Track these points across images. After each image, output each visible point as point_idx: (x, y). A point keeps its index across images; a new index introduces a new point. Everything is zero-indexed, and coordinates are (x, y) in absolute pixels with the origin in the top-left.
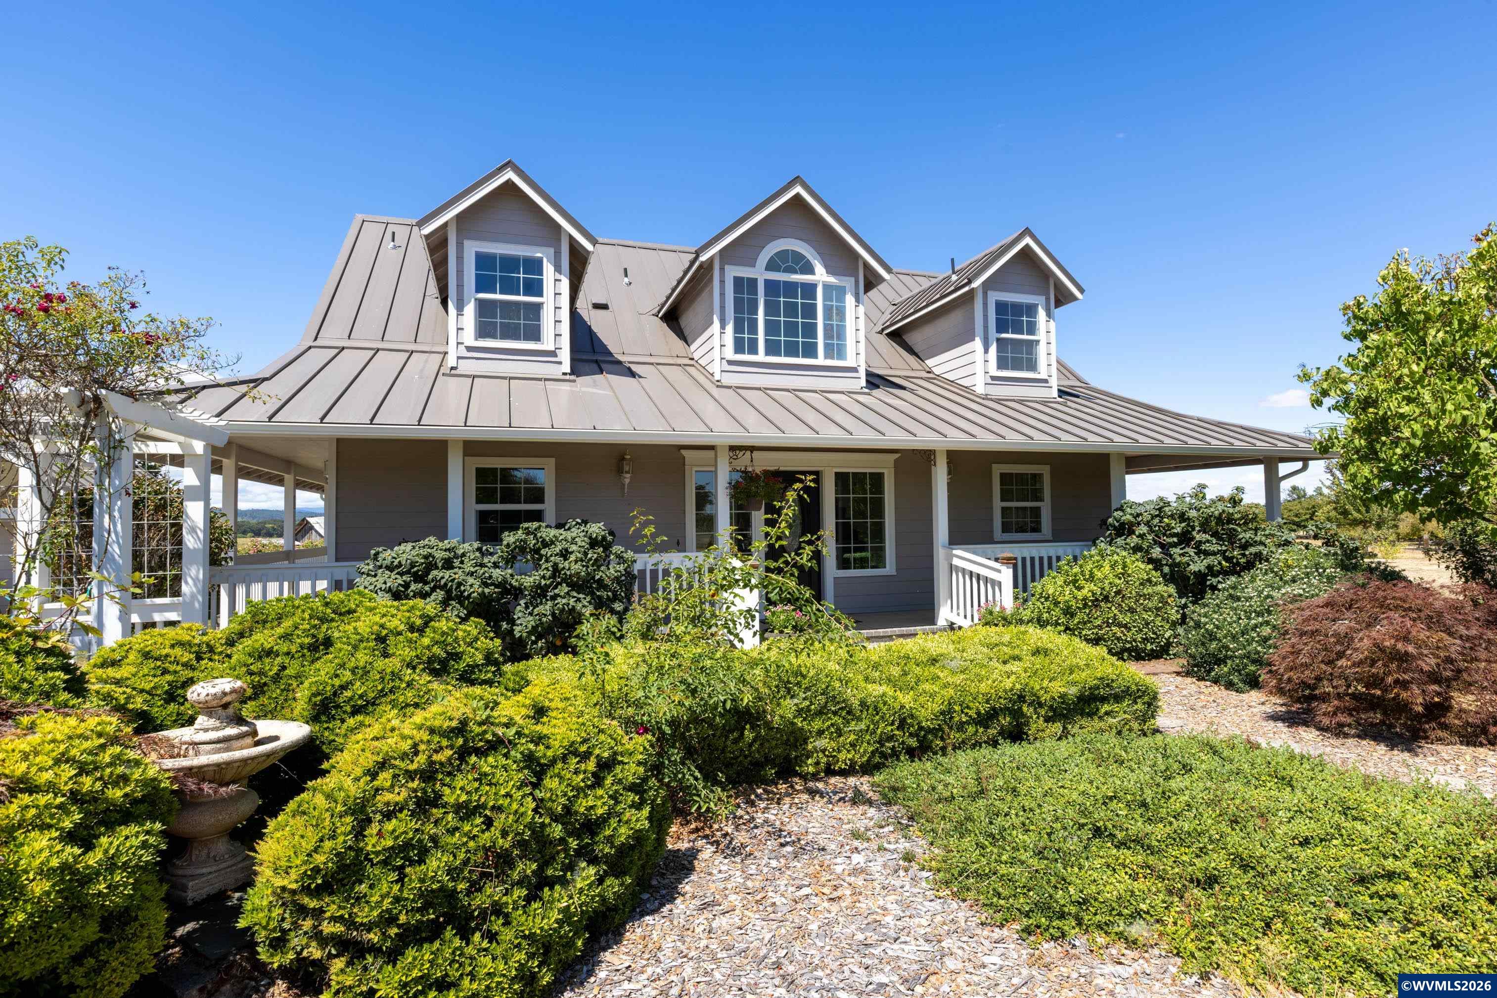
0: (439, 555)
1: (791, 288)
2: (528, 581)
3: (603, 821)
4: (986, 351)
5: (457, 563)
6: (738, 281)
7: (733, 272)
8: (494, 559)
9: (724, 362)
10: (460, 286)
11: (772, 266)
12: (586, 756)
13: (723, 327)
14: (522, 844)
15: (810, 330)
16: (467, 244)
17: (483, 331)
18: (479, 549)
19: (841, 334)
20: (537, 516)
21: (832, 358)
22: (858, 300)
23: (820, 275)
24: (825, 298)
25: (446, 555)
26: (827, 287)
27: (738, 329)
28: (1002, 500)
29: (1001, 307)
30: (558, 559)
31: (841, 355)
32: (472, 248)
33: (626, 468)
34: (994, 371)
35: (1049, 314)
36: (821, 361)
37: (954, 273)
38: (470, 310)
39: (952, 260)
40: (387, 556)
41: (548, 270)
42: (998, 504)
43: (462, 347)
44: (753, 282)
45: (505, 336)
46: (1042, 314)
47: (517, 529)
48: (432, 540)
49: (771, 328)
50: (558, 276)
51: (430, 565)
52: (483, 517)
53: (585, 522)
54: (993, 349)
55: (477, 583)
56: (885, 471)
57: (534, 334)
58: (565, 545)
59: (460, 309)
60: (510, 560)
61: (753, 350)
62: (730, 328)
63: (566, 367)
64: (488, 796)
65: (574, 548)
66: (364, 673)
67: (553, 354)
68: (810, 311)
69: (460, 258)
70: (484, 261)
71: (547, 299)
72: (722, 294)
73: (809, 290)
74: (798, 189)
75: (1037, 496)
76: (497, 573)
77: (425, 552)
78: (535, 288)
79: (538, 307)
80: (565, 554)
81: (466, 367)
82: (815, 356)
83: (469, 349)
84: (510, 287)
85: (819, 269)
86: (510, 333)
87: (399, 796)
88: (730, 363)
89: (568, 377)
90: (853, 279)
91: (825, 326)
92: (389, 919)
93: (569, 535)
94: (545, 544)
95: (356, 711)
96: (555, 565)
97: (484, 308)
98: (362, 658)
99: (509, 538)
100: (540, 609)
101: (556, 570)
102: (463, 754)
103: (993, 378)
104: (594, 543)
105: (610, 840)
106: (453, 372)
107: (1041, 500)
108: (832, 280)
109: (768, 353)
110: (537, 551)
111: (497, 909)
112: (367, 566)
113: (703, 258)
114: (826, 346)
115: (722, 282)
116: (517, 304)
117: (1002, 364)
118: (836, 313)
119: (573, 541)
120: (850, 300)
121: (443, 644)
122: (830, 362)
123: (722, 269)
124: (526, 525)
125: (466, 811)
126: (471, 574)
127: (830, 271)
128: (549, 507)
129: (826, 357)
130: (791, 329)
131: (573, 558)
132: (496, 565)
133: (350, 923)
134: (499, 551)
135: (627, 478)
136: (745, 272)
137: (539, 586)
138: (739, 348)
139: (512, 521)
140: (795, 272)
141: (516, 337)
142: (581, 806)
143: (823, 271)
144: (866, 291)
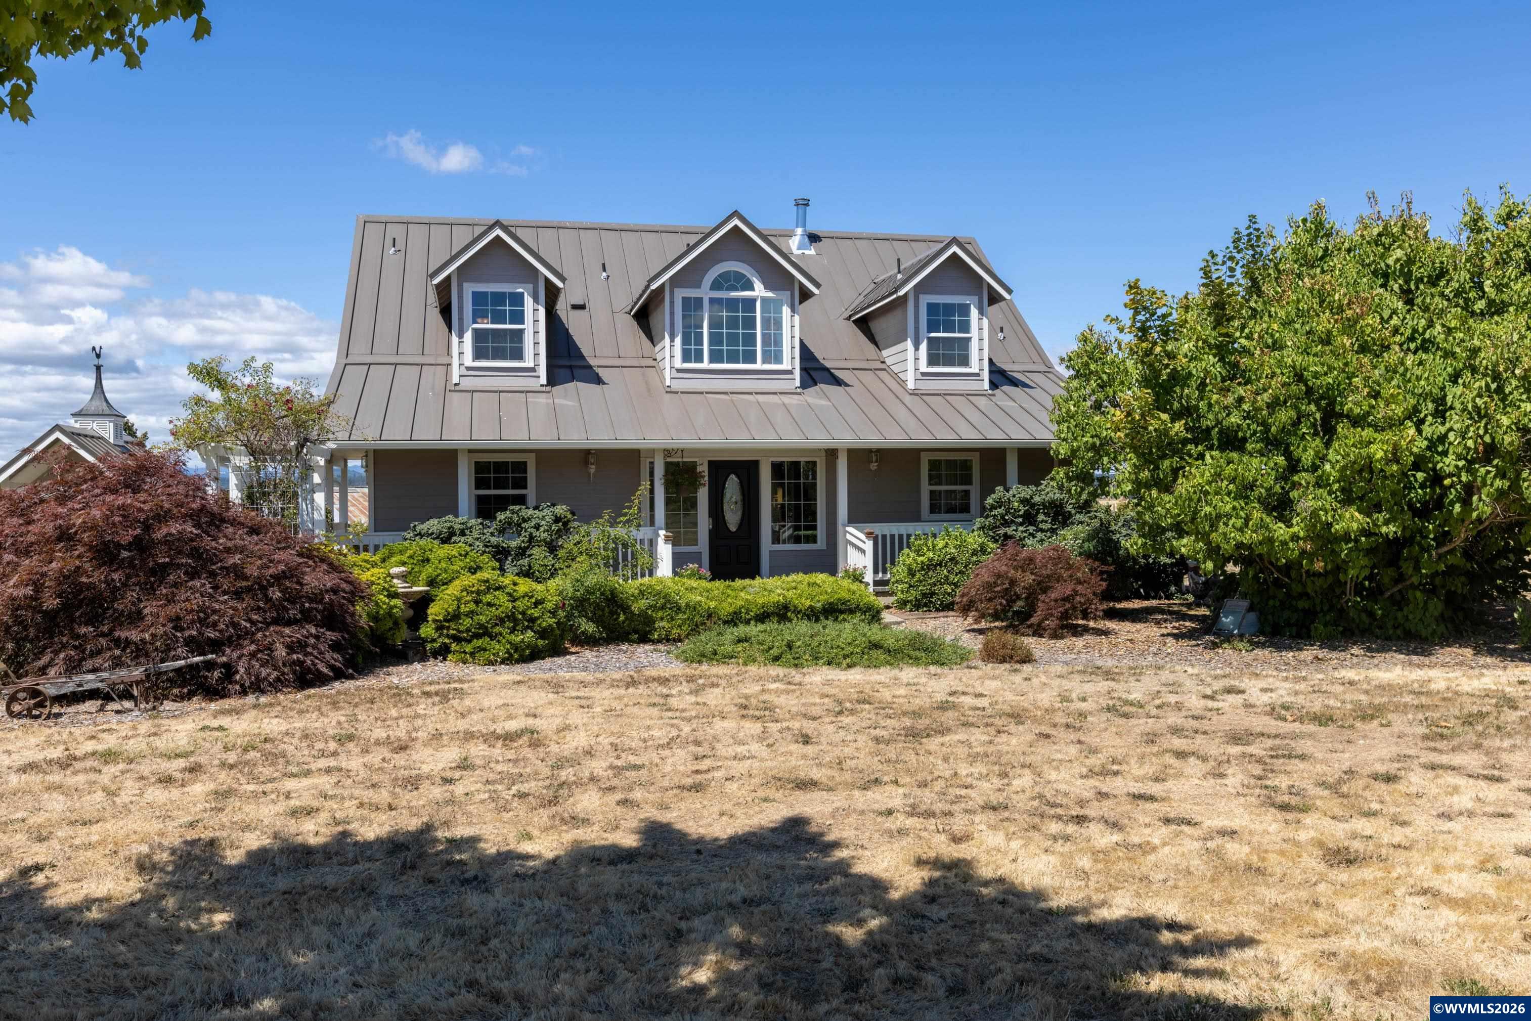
0: (457, 527)
1: (732, 304)
2: (514, 544)
3: (537, 619)
4: (917, 349)
5: (468, 532)
6: (686, 301)
7: (681, 294)
8: (491, 530)
9: (674, 370)
10: (461, 319)
11: (716, 285)
12: (532, 597)
13: (672, 340)
14: (507, 616)
15: (750, 340)
16: (466, 285)
17: (479, 354)
18: (481, 524)
19: (778, 342)
20: (521, 500)
21: (770, 363)
22: (793, 310)
23: (759, 291)
24: (763, 311)
25: (462, 527)
26: (764, 300)
27: (686, 341)
28: (930, 484)
29: (932, 308)
30: (533, 530)
31: (778, 359)
32: (470, 288)
33: (592, 461)
34: (924, 367)
35: (981, 312)
36: (759, 366)
37: (899, 272)
38: (468, 336)
39: (899, 260)
40: (423, 527)
41: (528, 301)
42: (926, 489)
43: (463, 368)
44: (699, 301)
45: (495, 357)
46: (974, 313)
47: (506, 509)
48: (451, 517)
49: (715, 339)
50: (536, 306)
51: (452, 534)
52: (480, 499)
53: (553, 505)
54: (924, 347)
55: (481, 545)
56: (817, 460)
57: (518, 354)
58: (537, 521)
59: (461, 336)
60: (501, 531)
61: (699, 359)
62: (678, 340)
63: (543, 380)
64: (496, 601)
65: (543, 523)
66: (446, 571)
67: (533, 370)
68: (750, 323)
69: (460, 297)
70: (479, 298)
71: (528, 326)
72: (672, 314)
73: (750, 304)
74: (736, 222)
75: (967, 480)
76: (494, 540)
77: (449, 524)
78: (518, 317)
79: (522, 331)
80: (537, 527)
81: (467, 383)
82: (754, 361)
83: (468, 369)
84: (498, 318)
85: (758, 286)
86: (499, 354)
87: (469, 598)
88: (679, 371)
89: (544, 389)
90: (789, 293)
91: (763, 335)
92: (468, 630)
93: (541, 514)
94: (525, 520)
95: (444, 584)
96: (531, 534)
97: (479, 335)
98: (444, 565)
99: (501, 516)
100: (521, 562)
101: (531, 537)
102: (488, 588)
103: (923, 374)
104: (557, 520)
105: (540, 625)
106: (457, 388)
107: (970, 483)
108: (770, 294)
109: (711, 361)
110: (519, 525)
111: (501, 634)
112: (409, 534)
113: (654, 286)
114: (764, 352)
115: (672, 303)
116: (505, 330)
117: (933, 360)
118: (773, 324)
119: (543, 518)
120: (786, 311)
121: (475, 561)
122: (767, 367)
123: (672, 293)
124: (511, 507)
125: (489, 604)
126: (477, 539)
127: (767, 287)
128: (531, 492)
129: (764, 362)
130: (733, 339)
131: (542, 529)
132: (492, 534)
133: (458, 630)
134: (495, 525)
135: (592, 469)
136: (692, 293)
137: (520, 548)
138: (686, 358)
139: (503, 503)
140: (736, 290)
141: (504, 358)
142: (529, 612)
143: (762, 286)
144: (801, 303)
